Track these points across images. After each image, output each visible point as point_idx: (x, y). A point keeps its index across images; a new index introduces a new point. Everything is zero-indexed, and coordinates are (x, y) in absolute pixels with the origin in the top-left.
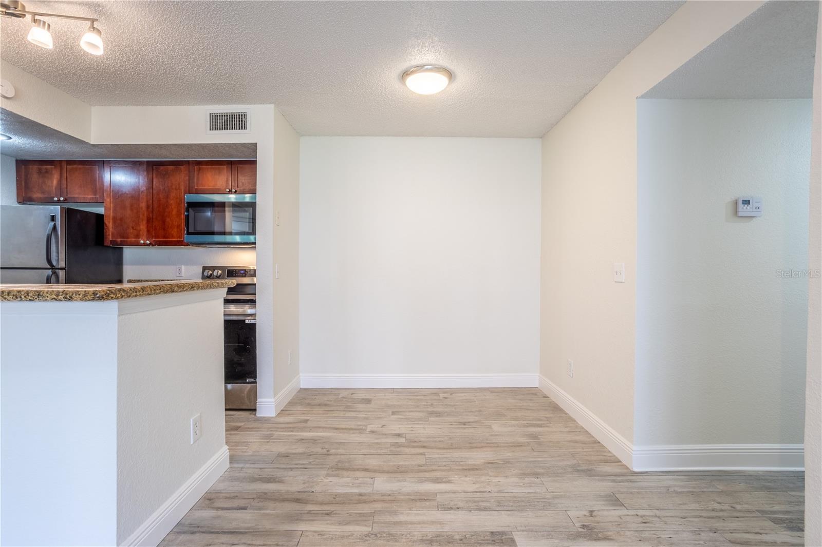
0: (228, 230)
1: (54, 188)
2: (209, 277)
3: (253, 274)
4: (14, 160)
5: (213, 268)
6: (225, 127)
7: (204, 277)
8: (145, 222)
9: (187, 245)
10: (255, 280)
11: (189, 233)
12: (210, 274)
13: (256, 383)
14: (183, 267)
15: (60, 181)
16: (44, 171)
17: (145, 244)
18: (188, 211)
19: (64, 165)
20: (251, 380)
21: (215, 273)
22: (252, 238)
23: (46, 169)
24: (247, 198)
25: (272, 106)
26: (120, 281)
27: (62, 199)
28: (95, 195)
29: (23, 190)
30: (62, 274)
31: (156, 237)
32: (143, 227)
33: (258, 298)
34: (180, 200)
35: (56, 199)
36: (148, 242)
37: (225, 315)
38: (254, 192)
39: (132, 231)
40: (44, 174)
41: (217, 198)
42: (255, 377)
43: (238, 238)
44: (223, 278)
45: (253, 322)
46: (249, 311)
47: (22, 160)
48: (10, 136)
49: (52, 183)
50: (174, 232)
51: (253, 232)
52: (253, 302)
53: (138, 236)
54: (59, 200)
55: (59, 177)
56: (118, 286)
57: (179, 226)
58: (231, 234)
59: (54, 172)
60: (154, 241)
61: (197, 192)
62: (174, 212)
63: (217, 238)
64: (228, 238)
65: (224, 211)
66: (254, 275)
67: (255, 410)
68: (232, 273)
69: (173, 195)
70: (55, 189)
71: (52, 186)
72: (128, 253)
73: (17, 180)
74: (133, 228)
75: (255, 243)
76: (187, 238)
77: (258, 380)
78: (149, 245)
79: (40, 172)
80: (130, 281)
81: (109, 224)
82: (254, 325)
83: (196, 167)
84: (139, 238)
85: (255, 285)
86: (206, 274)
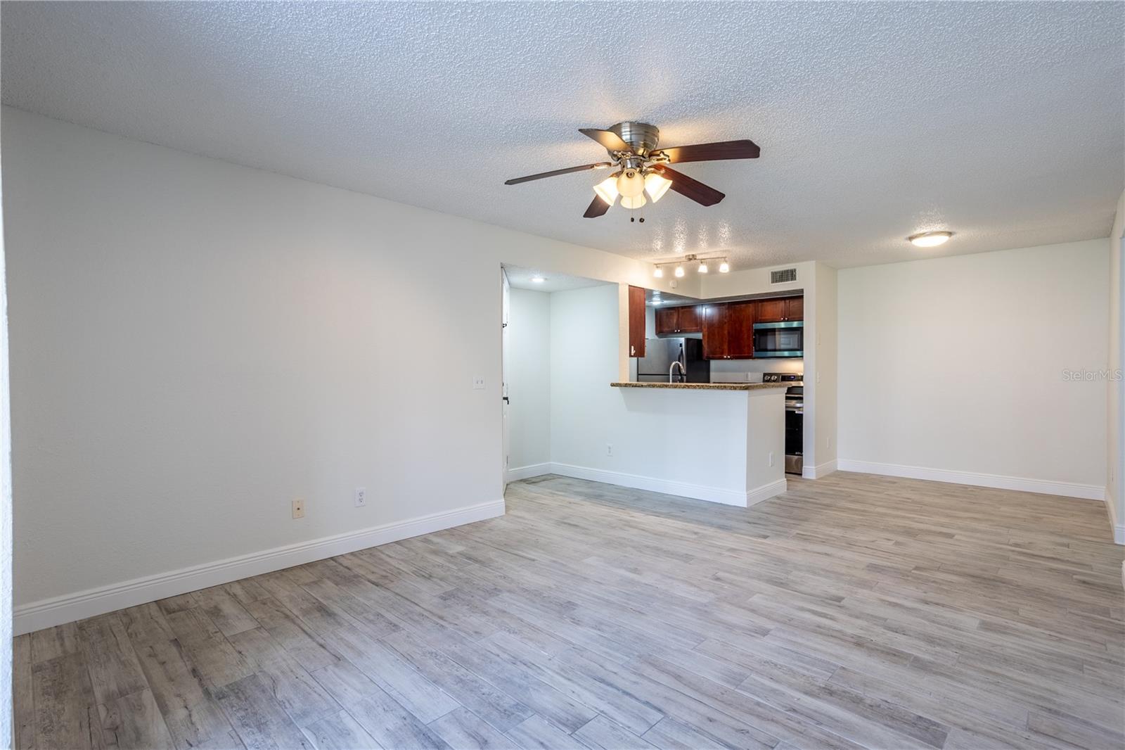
0: (778, 348)
1: (674, 324)
2: (768, 381)
3: (801, 378)
5: (771, 375)
6: (782, 280)
7: (764, 381)
8: (727, 344)
9: (754, 358)
10: (802, 384)
11: (756, 351)
12: (769, 379)
13: (802, 455)
14: (749, 374)
15: (678, 320)
16: (669, 314)
17: (727, 359)
18: (755, 335)
19: (680, 309)
20: (799, 453)
21: (772, 378)
22: (799, 353)
23: (671, 313)
24: (795, 324)
25: (814, 261)
26: (709, 382)
27: (679, 330)
28: (697, 326)
29: (659, 327)
30: (685, 378)
31: (733, 353)
32: (726, 347)
33: (805, 396)
34: (750, 328)
35: (675, 331)
36: (729, 357)
37: (786, 407)
38: (801, 319)
39: (718, 350)
40: (670, 316)
41: (770, 326)
42: (802, 451)
43: (786, 354)
44: (778, 382)
45: (801, 412)
46: (798, 405)
49: (674, 321)
50: (746, 349)
51: (801, 349)
52: (801, 399)
53: (721, 353)
54: (677, 332)
55: (677, 317)
56: (708, 384)
57: (749, 346)
58: (780, 350)
59: (674, 314)
60: (733, 356)
61: (762, 322)
62: (746, 336)
63: (770, 354)
64: (778, 354)
65: (775, 335)
66: (802, 380)
67: (801, 475)
68: (786, 378)
69: (744, 324)
72: (713, 364)
74: (720, 348)
75: (802, 357)
76: (755, 354)
77: (803, 453)
78: (729, 359)
79: (667, 315)
80: (714, 383)
81: (705, 345)
82: (802, 415)
83: (760, 304)
85: (802, 387)
86: (766, 379)
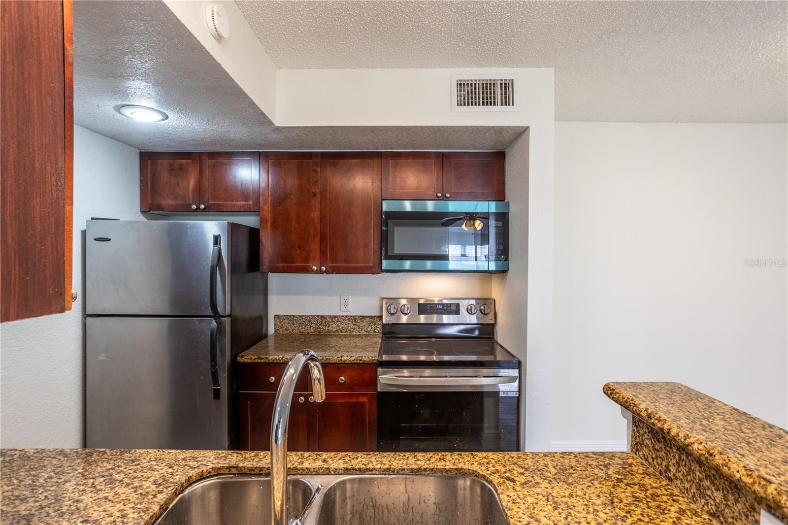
1: (191, 191)
4: (138, 151)
8: (317, 240)
11: (388, 257)
15: (199, 181)
16: (177, 167)
17: (319, 272)
18: (386, 225)
19: (205, 159)
23: (181, 165)
27: (202, 206)
28: (247, 200)
29: (149, 195)
31: (333, 260)
32: (315, 246)
35: (194, 207)
36: (324, 268)
39: (298, 252)
40: (178, 172)
47: (148, 152)
48: (167, 112)
49: (188, 184)
50: (360, 253)
53: (307, 259)
54: (198, 208)
55: (198, 176)
57: (366, 246)
59: (191, 169)
60: (331, 267)
68: (425, 308)
70: (193, 192)
71: (188, 189)
73: (141, 181)
74: (300, 248)
76: (385, 264)
78: (324, 272)
79: (172, 169)
81: (267, 243)
83: (391, 161)
84: (308, 262)
